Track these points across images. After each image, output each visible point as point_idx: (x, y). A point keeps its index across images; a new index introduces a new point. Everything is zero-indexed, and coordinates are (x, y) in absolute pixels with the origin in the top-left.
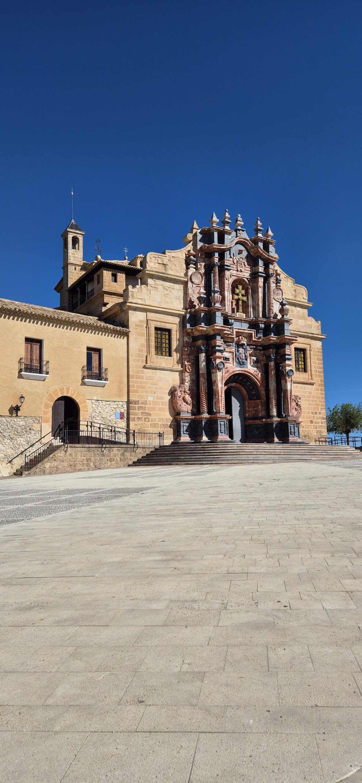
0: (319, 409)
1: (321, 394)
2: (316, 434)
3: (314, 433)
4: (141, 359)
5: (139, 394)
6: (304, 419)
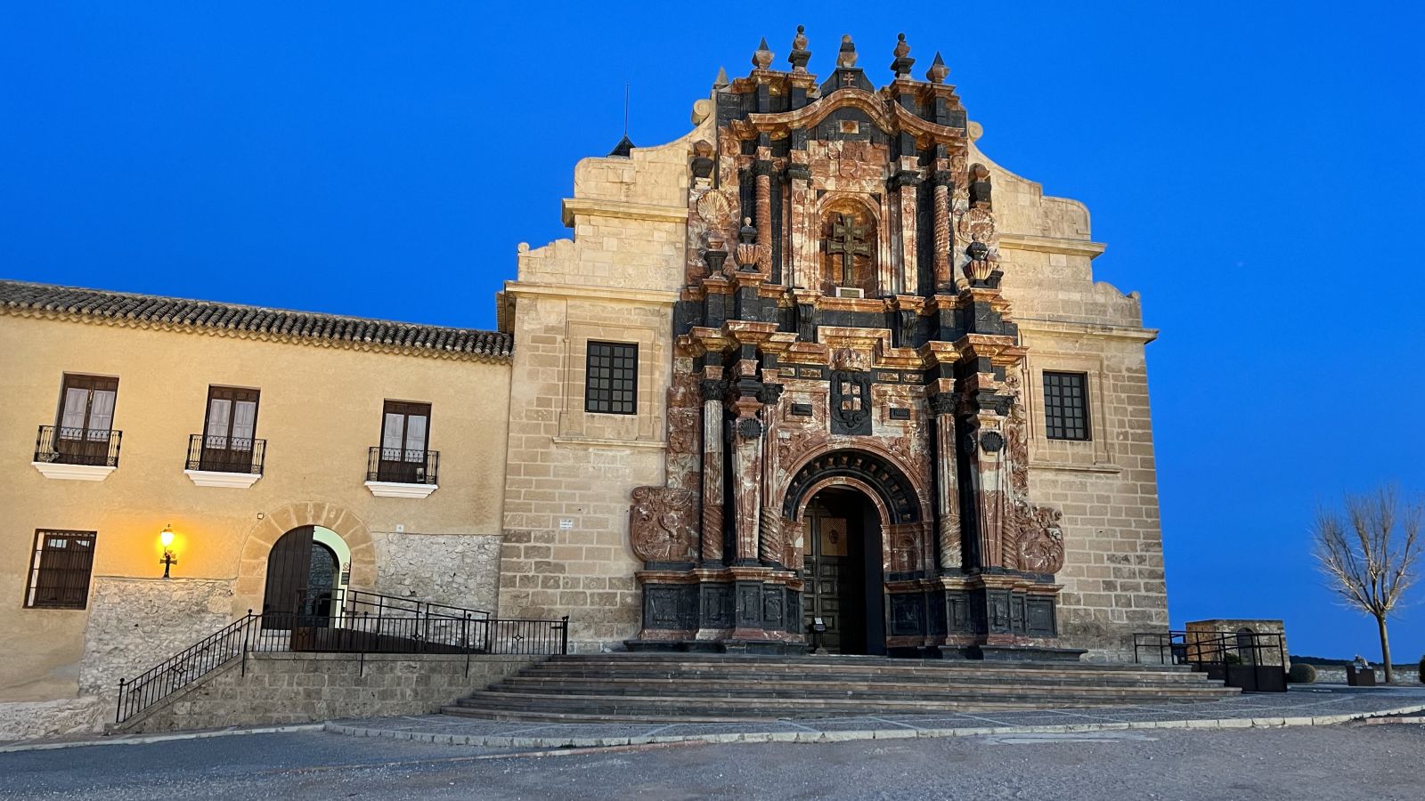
1: (1144, 501)
2: (1125, 621)
3: (1120, 618)
4: (543, 423)
5: (534, 513)
6: (1082, 578)
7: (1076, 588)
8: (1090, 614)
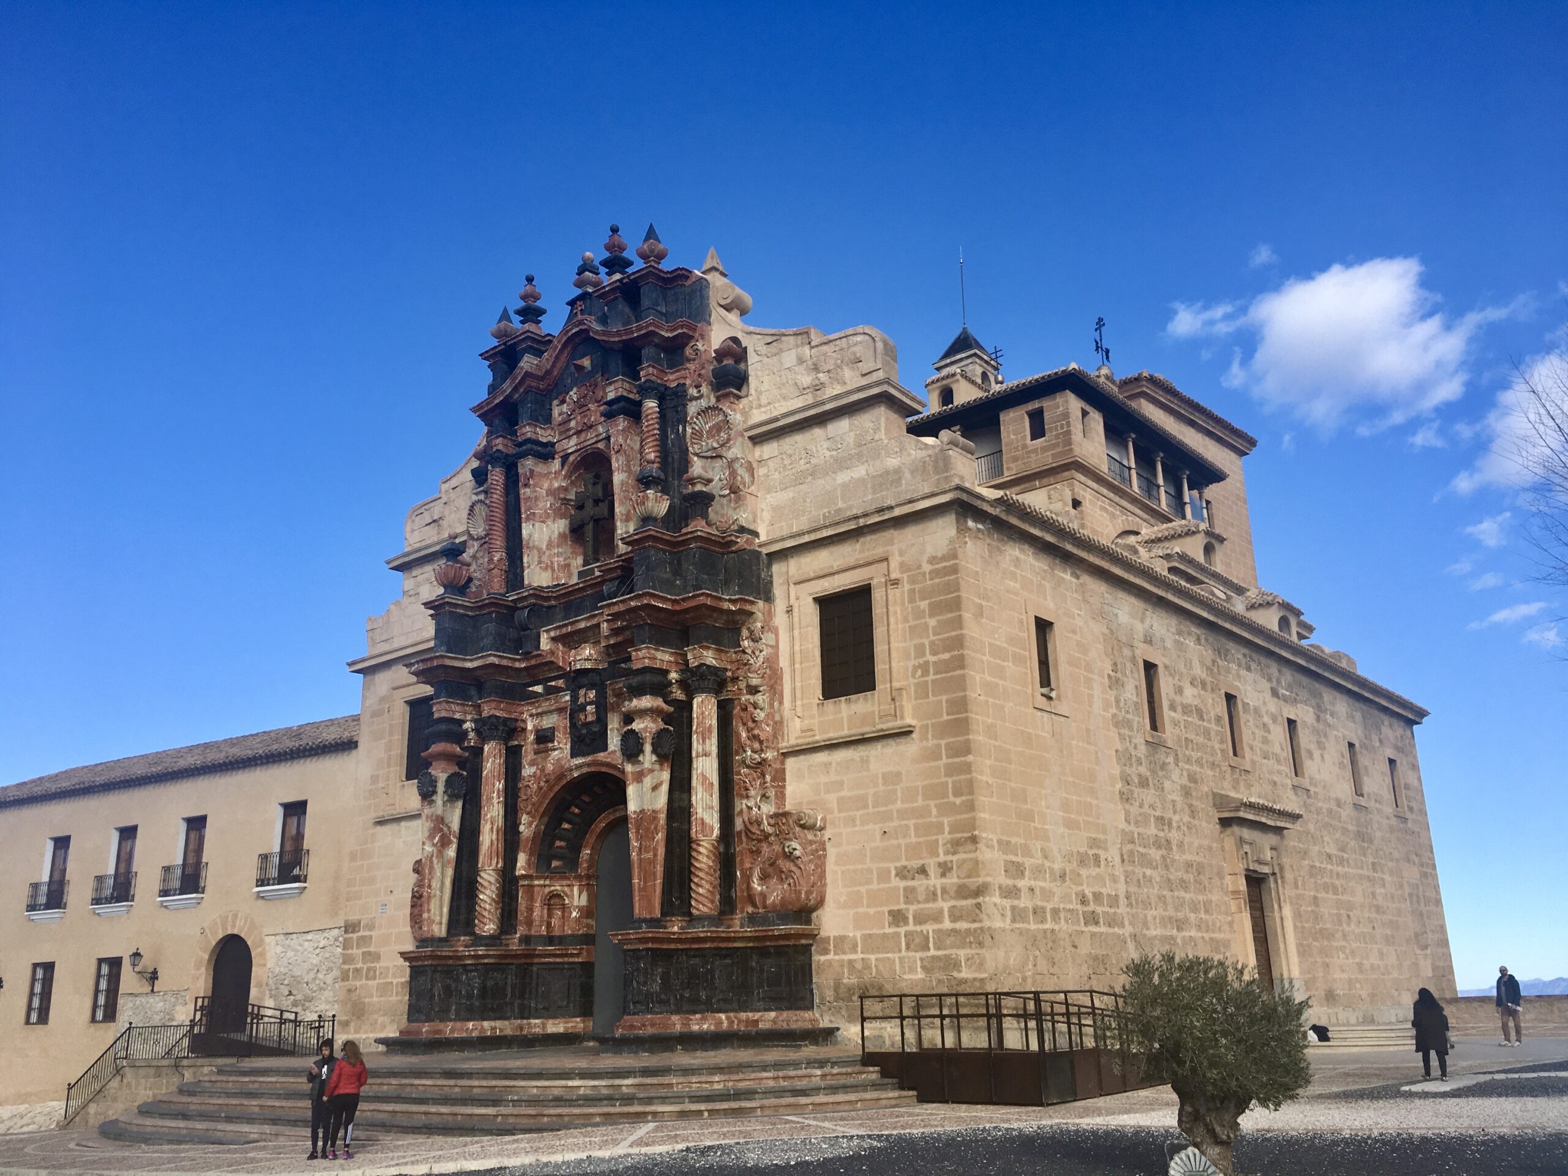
0: (941, 851)
4: (373, 802)
5: (363, 901)
6: (861, 910)
7: (851, 927)
8: (870, 968)
